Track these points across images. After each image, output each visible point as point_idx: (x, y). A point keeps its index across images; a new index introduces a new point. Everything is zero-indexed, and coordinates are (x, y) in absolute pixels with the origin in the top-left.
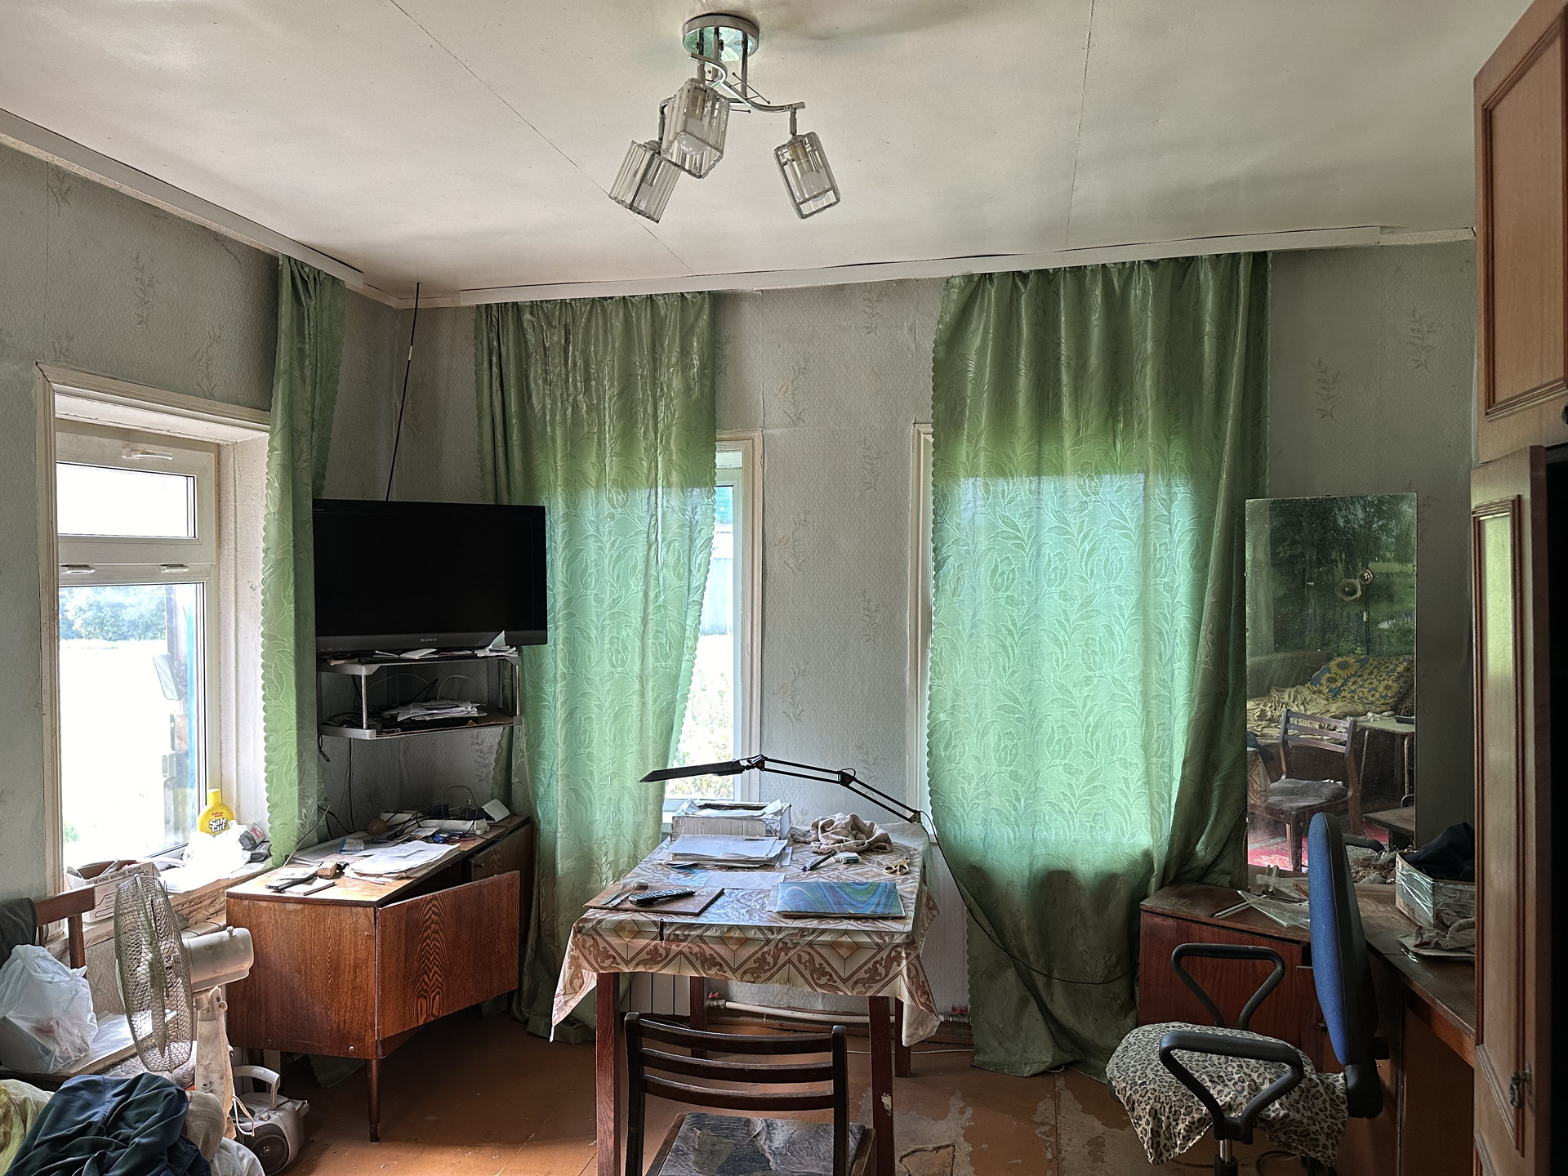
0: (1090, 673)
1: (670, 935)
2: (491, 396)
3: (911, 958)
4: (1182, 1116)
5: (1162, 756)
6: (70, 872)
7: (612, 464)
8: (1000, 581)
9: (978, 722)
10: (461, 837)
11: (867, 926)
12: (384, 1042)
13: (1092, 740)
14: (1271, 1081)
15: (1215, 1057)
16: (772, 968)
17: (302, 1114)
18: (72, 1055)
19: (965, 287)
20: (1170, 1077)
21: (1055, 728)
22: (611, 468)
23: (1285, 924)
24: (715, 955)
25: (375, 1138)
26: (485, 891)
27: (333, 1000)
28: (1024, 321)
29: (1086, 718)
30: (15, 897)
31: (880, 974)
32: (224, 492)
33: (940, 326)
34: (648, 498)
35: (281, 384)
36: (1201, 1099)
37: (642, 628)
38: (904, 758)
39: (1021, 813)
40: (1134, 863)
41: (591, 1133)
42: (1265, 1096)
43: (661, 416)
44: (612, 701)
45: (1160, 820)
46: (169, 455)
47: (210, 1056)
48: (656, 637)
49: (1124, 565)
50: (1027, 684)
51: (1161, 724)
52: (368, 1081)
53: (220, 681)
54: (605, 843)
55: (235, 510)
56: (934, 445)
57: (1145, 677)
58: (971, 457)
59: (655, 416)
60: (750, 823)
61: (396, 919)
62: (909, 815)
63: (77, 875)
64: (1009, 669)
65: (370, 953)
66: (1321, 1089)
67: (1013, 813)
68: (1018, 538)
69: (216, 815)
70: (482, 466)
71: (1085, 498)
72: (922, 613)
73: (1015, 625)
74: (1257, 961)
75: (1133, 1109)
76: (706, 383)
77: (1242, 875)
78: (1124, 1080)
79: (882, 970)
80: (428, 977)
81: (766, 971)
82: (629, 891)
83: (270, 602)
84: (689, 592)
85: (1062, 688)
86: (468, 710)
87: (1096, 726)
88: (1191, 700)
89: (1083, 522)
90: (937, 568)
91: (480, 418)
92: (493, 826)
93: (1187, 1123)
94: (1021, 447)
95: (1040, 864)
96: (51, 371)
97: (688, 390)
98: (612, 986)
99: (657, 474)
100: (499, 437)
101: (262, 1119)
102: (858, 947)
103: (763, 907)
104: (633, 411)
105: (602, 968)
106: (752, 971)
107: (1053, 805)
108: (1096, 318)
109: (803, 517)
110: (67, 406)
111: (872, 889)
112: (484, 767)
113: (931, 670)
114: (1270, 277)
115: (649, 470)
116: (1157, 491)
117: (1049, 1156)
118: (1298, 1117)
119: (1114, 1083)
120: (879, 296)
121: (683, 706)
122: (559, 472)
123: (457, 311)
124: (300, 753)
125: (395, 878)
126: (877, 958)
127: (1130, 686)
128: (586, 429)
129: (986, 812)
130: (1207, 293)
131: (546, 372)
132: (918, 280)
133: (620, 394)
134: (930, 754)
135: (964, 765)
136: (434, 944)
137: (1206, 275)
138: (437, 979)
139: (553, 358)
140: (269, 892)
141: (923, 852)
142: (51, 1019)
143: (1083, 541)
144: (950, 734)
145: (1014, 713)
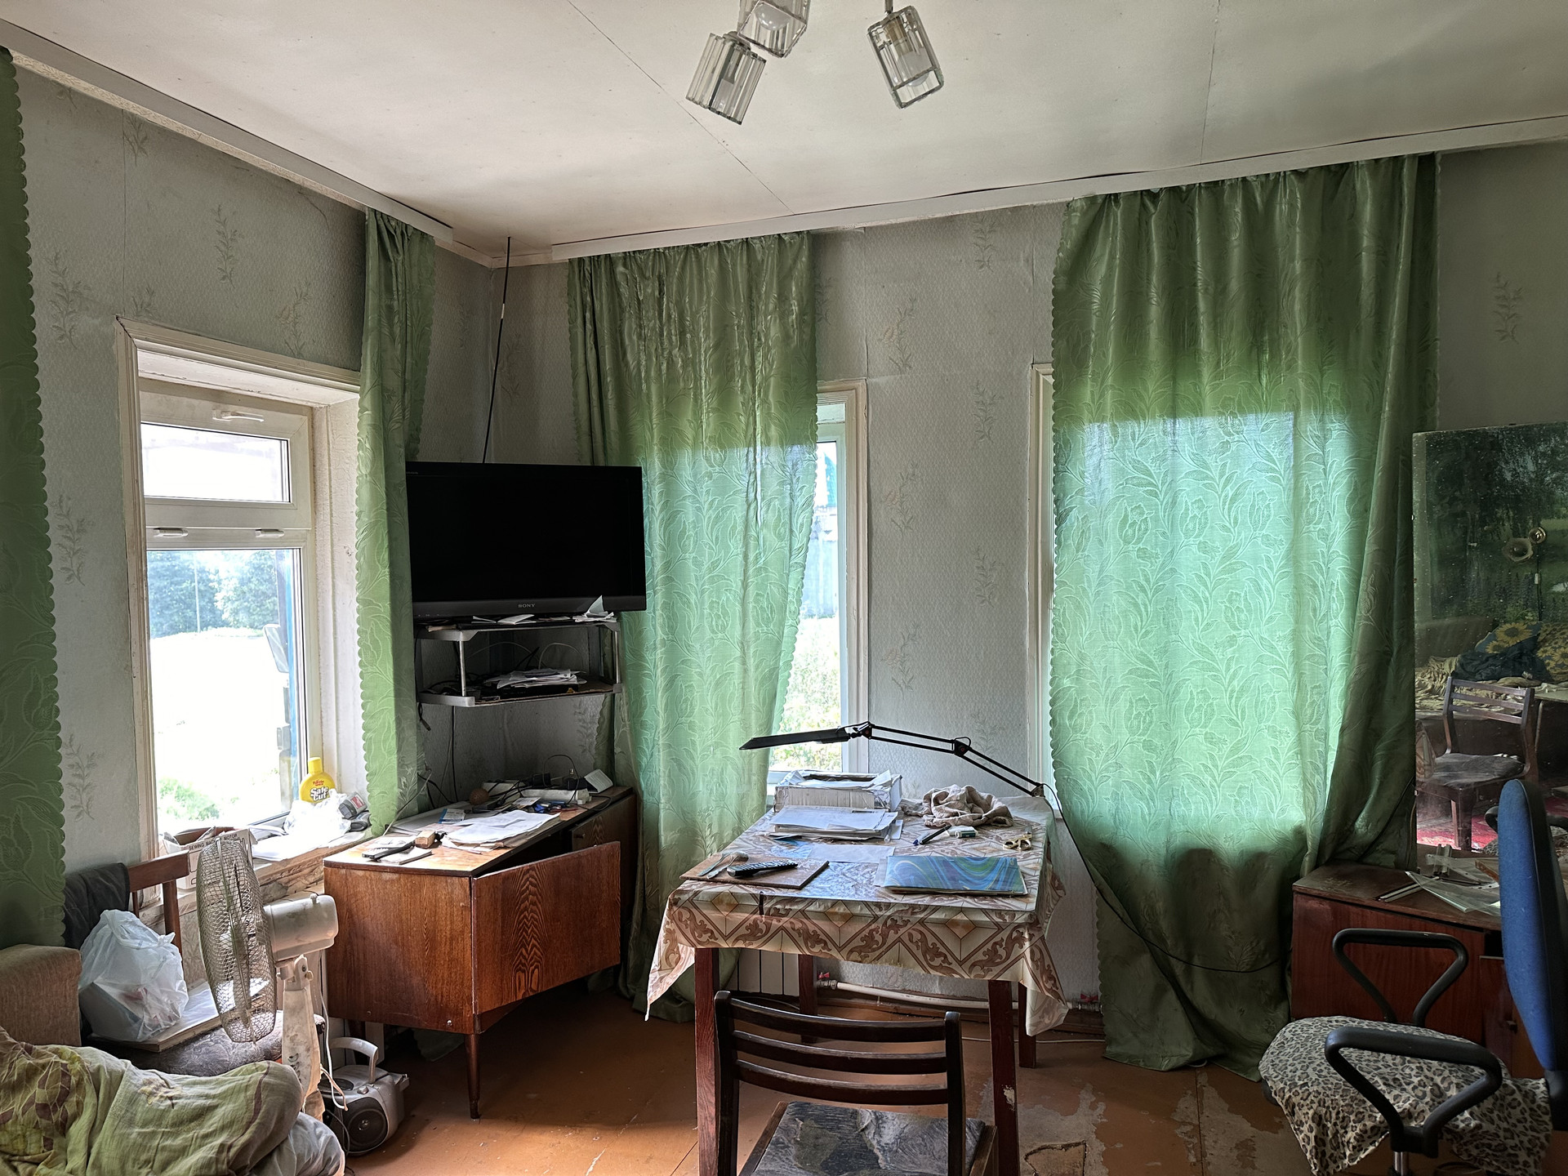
0: (1234, 633)
1: (770, 909)
2: (585, 353)
3: (1034, 939)
4: (1352, 1123)
5: (1316, 723)
6: (167, 837)
7: (708, 421)
8: (1130, 532)
9: (1107, 687)
10: (562, 807)
11: (985, 904)
12: (482, 1017)
13: (1236, 706)
14: (1458, 1086)
15: (1389, 1057)
16: (880, 947)
17: (402, 1089)
18: (162, 1024)
19: (1087, 210)
20: (1337, 1078)
21: (1195, 694)
22: (708, 425)
23: (1464, 909)
24: (819, 932)
25: (475, 1115)
26: (584, 861)
27: (430, 972)
28: (1155, 244)
29: (1230, 682)
30: (109, 861)
31: (1001, 957)
32: (318, 456)
33: (1061, 254)
34: (747, 455)
35: (369, 341)
36: (1375, 1104)
37: (743, 591)
38: (1025, 728)
39: (1156, 786)
40: (1284, 841)
41: (692, 1118)
42: (1454, 1103)
43: (759, 367)
44: (713, 669)
45: (1314, 793)
46: (259, 417)
47: (296, 1027)
48: (757, 601)
49: (1272, 512)
50: (1162, 645)
51: (1316, 687)
52: (467, 1056)
53: (319, 648)
54: (709, 815)
55: (330, 474)
56: (1055, 386)
57: (1296, 637)
58: (1096, 398)
59: (753, 368)
60: (858, 795)
61: (492, 890)
62: (1031, 787)
63: (173, 841)
64: (1142, 629)
65: (466, 925)
66: (1518, 1096)
67: (1148, 786)
68: (1150, 484)
69: (317, 783)
70: (578, 429)
71: (1227, 438)
72: (1042, 570)
73: (1147, 581)
74: (1431, 950)
75: (1293, 1113)
76: (805, 330)
77: (1412, 856)
78: (1282, 1080)
79: (1002, 952)
80: (527, 950)
81: (874, 950)
82: (728, 862)
83: (365, 566)
84: (790, 553)
85: (1202, 649)
86: (568, 677)
87: (1242, 690)
88: (1349, 660)
89: (1225, 465)
90: (1059, 522)
91: (575, 377)
92: (595, 797)
93: (1358, 1131)
94: (1153, 385)
95: (1178, 841)
96: (133, 327)
97: (786, 338)
98: (711, 962)
99: (755, 429)
100: (594, 396)
101: (360, 1092)
102: (974, 926)
103: (870, 881)
104: (730, 364)
105: (700, 943)
106: (859, 950)
107: (1193, 778)
108: (1236, 238)
109: (910, 470)
110: (152, 363)
111: (990, 864)
112: (588, 736)
113: (1053, 632)
114: (1438, 181)
115: (747, 425)
116: (1309, 427)
117: (1193, 1159)
118: (1492, 1129)
119: (1270, 1083)
120: (992, 226)
121: (786, 674)
122: (655, 431)
123: (550, 267)
124: (398, 721)
125: (492, 848)
126: (997, 939)
127: (1280, 648)
128: (682, 384)
129: (1117, 785)
130: (1364, 203)
131: (640, 326)
132: (1035, 207)
133: (717, 346)
134: (1053, 723)
135: (1091, 734)
136: (532, 917)
137: (1363, 182)
138: (535, 954)
139: (647, 312)
140: (366, 861)
141: (1047, 826)
142: (139, 986)
143: (1225, 486)
144: (1076, 701)
145: (1147, 677)
